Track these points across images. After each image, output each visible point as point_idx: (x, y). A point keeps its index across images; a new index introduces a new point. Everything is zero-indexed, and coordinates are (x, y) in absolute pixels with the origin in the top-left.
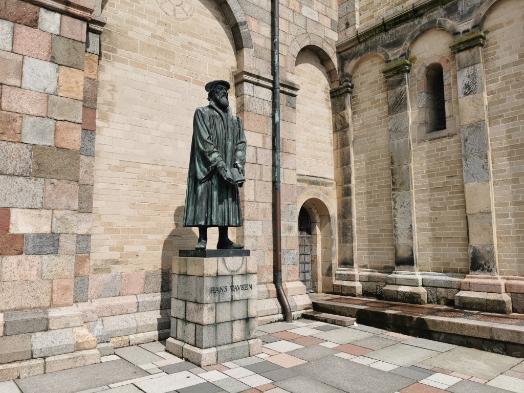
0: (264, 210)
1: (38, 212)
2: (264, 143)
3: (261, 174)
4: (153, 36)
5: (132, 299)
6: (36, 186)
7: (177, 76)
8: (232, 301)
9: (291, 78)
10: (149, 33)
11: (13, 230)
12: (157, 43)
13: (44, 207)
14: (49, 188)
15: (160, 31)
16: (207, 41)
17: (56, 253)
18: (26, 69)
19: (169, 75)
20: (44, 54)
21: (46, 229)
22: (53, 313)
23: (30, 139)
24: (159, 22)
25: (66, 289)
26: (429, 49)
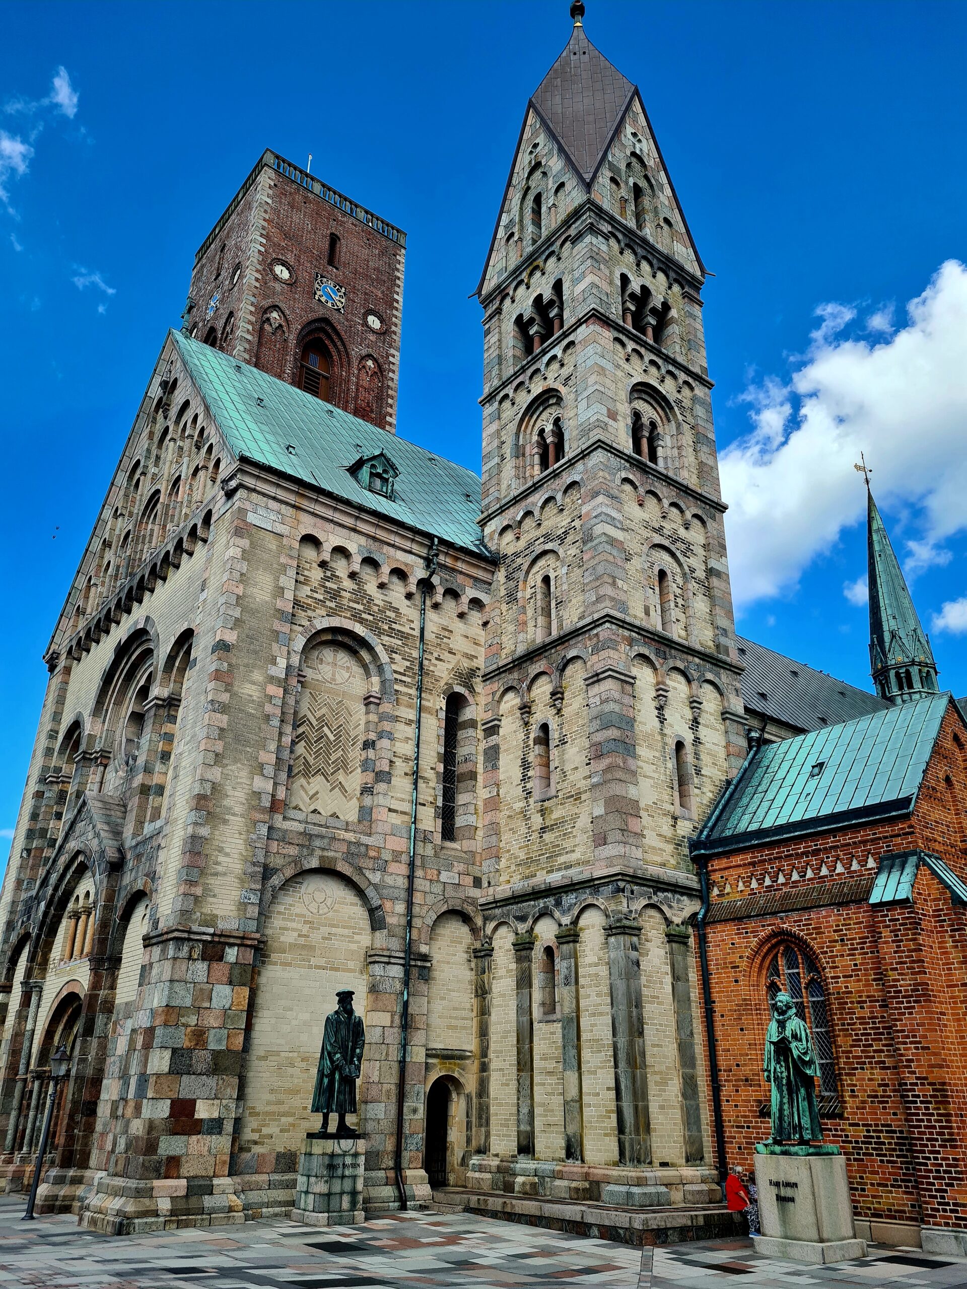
0: (388, 1091)
1: (211, 1102)
2: (392, 1022)
3: (387, 1055)
4: (299, 936)
5: (265, 1177)
6: (212, 1081)
7: (318, 967)
8: (343, 1177)
9: (424, 949)
10: (296, 934)
11: (196, 1116)
12: (302, 941)
13: (216, 1098)
14: (221, 1082)
15: (305, 929)
16: (344, 927)
17: (220, 1133)
18: (214, 994)
19: (310, 967)
20: (225, 979)
21: (215, 1115)
22: (216, 1181)
23: (212, 1046)
24: (305, 922)
25: (224, 1162)
26: (546, 931)
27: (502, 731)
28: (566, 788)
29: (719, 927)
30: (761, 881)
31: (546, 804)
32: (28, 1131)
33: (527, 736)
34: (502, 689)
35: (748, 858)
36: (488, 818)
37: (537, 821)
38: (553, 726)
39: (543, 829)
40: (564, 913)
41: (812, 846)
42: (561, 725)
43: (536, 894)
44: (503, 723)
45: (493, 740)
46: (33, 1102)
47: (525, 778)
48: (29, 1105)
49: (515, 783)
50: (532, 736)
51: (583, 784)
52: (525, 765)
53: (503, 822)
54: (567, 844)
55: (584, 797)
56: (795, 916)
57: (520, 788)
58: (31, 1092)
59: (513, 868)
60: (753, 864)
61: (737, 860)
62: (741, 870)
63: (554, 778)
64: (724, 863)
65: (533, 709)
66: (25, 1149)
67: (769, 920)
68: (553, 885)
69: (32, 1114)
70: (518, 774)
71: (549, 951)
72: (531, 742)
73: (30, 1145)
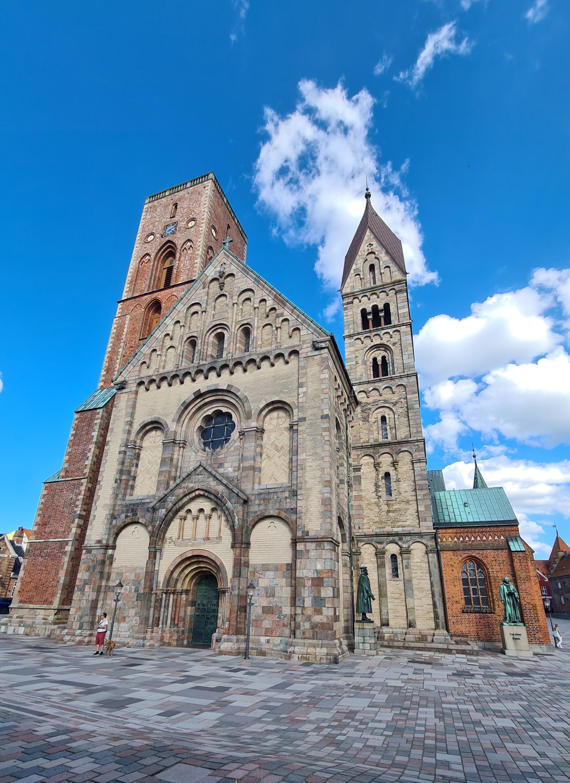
26: (393, 549)
27: (361, 470)
28: (401, 497)
29: (445, 552)
30: (458, 539)
31: (390, 502)
32: (161, 618)
33: (378, 475)
34: (363, 454)
35: (455, 530)
36: (357, 503)
37: (385, 508)
38: (393, 473)
39: (389, 511)
40: (404, 543)
41: (481, 530)
42: (397, 475)
43: (389, 535)
44: (362, 467)
45: (358, 474)
46: (163, 604)
47: (376, 491)
48: (161, 606)
49: (371, 492)
50: (380, 476)
51: (410, 498)
52: (377, 486)
53: (364, 506)
54: (404, 518)
55: (411, 503)
56: (477, 551)
57: (374, 494)
58: (161, 599)
59: (371, 523)
60: (456, 533)
61: (450, 531)
62: (451, 534)
63: (393, 493)
64: (444, 531)
65: (381, 465)
66: (160, 626)
67: (467, 552)
68: (399, 532)
69: (162, 610)
70: (374, 489)
71: (394, 557)
72: (380, 478)
73: (163, 624)
